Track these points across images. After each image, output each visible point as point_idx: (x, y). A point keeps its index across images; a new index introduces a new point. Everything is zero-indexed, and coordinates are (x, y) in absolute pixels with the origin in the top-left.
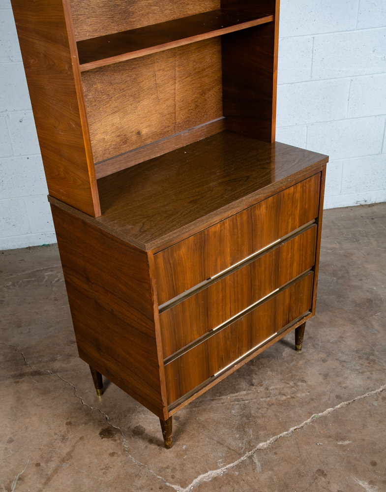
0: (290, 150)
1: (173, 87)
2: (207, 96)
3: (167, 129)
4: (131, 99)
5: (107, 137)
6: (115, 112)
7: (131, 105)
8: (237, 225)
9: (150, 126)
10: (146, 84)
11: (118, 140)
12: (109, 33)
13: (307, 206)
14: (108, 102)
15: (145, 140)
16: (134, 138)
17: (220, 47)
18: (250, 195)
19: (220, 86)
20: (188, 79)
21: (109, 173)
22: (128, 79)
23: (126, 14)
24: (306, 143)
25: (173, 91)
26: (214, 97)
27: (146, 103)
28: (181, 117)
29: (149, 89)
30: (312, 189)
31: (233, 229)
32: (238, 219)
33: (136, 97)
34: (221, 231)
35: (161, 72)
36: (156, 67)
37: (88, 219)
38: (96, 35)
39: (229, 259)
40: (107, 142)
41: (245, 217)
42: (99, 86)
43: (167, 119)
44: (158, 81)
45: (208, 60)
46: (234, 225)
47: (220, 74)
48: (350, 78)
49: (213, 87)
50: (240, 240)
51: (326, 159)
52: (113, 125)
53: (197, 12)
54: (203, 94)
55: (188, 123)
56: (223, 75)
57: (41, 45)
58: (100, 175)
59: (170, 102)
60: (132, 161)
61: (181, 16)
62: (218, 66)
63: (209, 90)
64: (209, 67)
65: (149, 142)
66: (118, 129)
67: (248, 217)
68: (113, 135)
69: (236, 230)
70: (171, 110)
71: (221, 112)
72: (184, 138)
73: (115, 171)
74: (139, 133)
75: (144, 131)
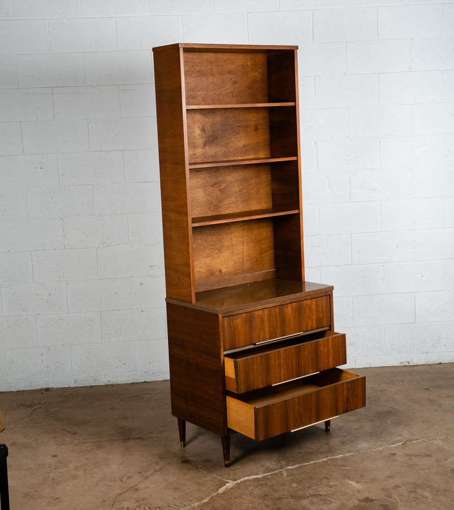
0: (311, 284)
1: (242, 247)
2: (264, 255)
3: (238, 271)
4: (217, 251)
5: (202, 270)
6: (207, 257)
7: (217, 254)
8: (272, 314)
9: (227, 268)
10: (226, 244)
11: (208, 273)
12: (207, 215)
13: (321, 315)
14: (204, 251)
15: (224, 275)
16: (218, 273)
17: (272, 228)
18: (280, 298)
19: (273, 251)
20: (252, 244)
21: (201, 291)
22: (216, 240)
23: (217, 207)
24: (353, 310)
25: (242, 250)
26: (268, 256)
27: (226, 254)
28: (247, 265)
29: (228, 246)
30: (324, 305)
31: (270, 317)
32: (273, 311)
33: (220, 250)
34: (262, 315)
35: (235, 238)
36: (233, 235)
37: (188, 305)
38: (200, 216)
39: (267, 335)
40: (201, 273)
41: (277, 311)
42: (200, 241)
43: (238, 265)
44: (233, 243)
45: (265, 234)
46: (270, 315)
47: (272, 244)
48: (381, 264)
49: (268, 251)
50: (274, 325)
51: (332, 288)
52: (206, 264)
53: (258, 209)
54: (261, 253)
55: (251, 270)
56: (274, 244)
57: (173, 216)
58: (198, 291)
59: (240, 256)
60: (215, 286)
61: (248, 210)
62: (271, 239)
63: (265, 252)
64: (265, 239)
65: (226, 277)
66: (208, 266)
67: (280, 311)
68: (205, 269)
69: (272, 317)
70: (241, 260)
71: (273, 267)
72: (249, 278)
73: (205, 290)
74: (220, 271)
75: (224, 270)
